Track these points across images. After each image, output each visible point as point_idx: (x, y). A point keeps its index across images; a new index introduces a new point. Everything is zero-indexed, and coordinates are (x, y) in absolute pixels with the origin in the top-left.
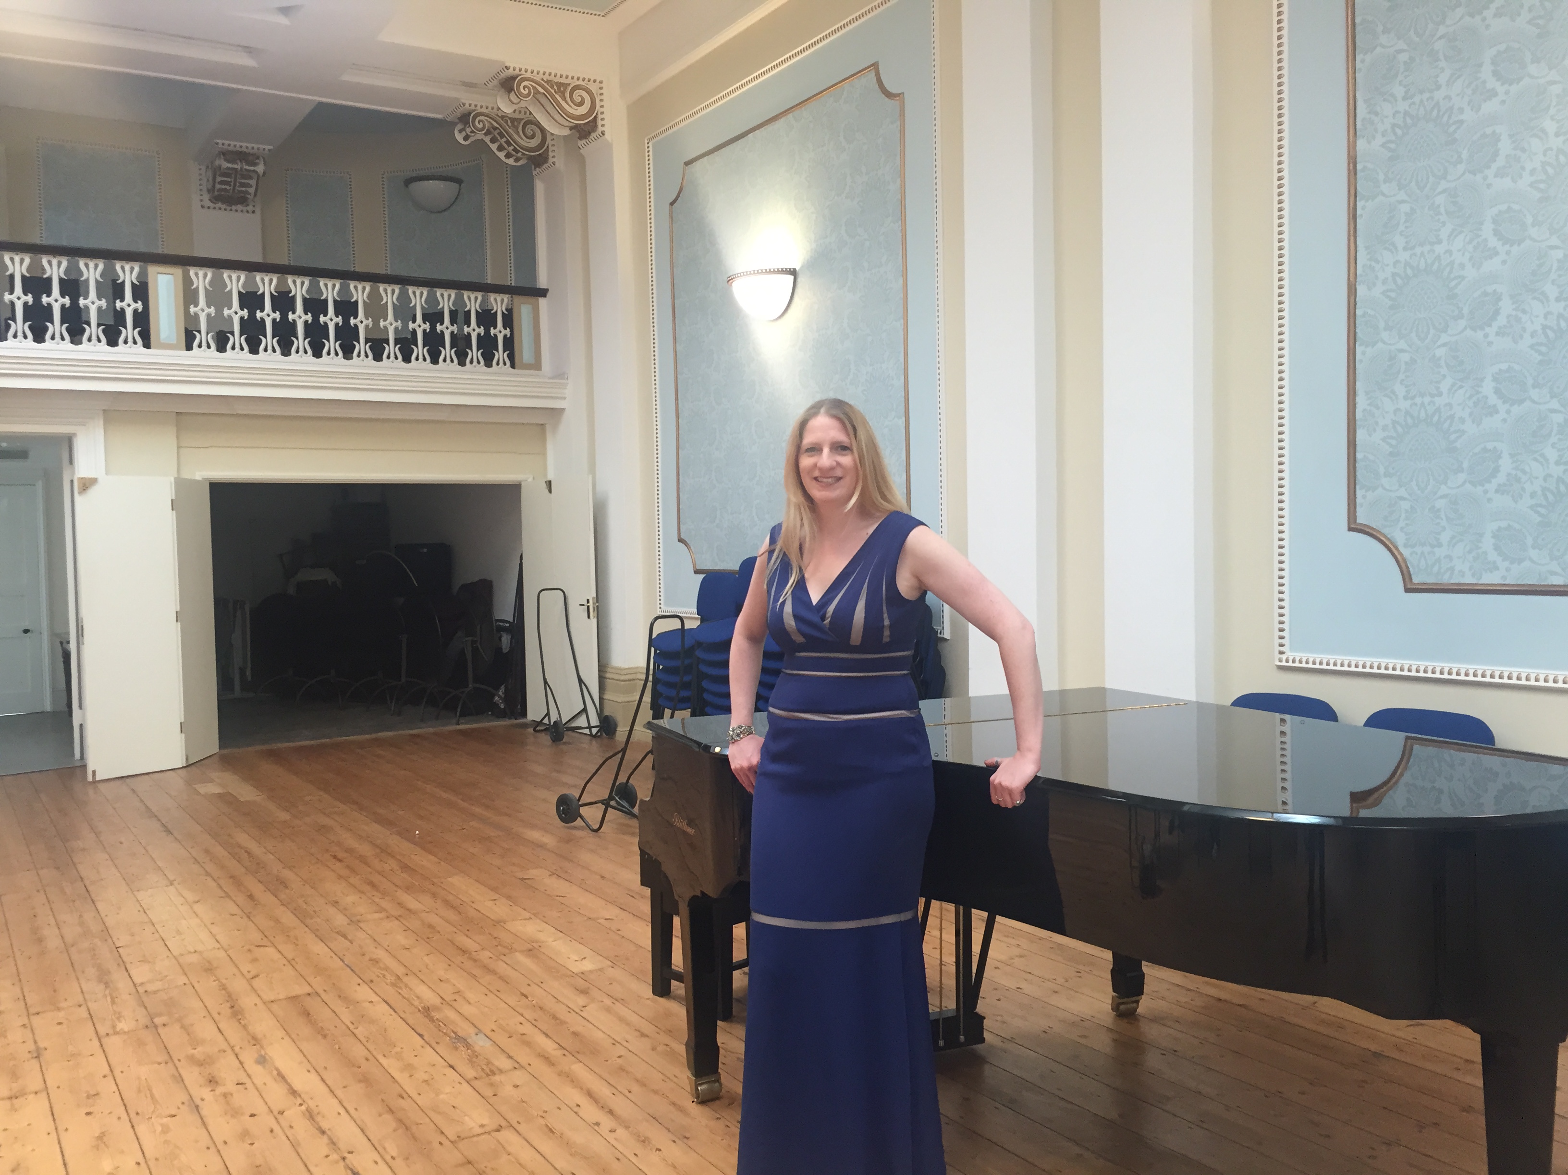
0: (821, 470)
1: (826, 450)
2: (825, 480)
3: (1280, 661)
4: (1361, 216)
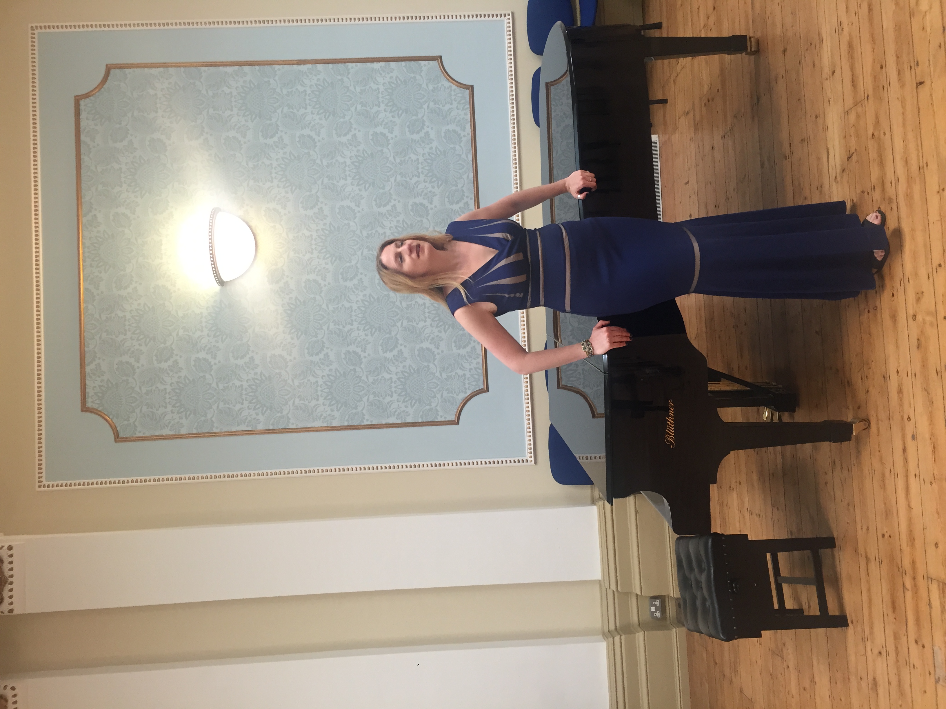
3: (532, 460)
4: (297, 425)
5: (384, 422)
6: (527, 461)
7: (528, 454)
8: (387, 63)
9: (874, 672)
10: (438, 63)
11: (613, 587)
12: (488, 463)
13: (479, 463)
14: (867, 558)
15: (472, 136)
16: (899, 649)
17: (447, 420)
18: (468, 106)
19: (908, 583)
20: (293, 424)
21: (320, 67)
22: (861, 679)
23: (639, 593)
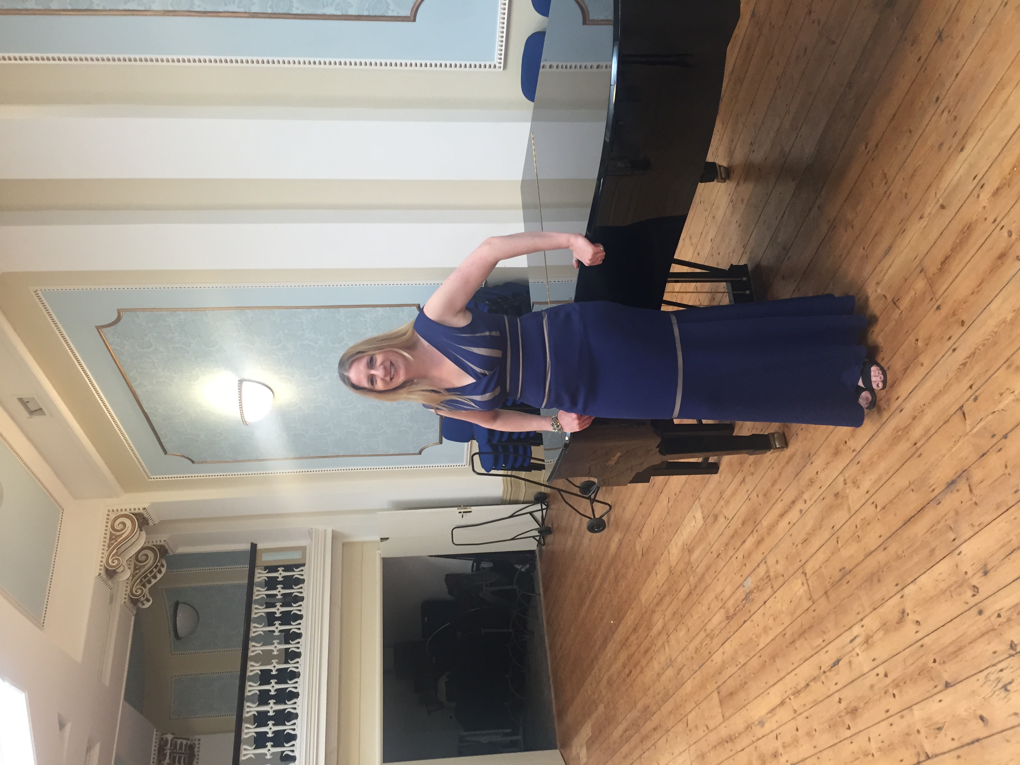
0: (385, 376)
1: (373, 372)
2: (392, 373)
3: (500, 67)
5: (319, 12)
6: (495, 66)
7: (497, 58)
13: (438, 66)
17: (400, 15)
22: (711, 500)
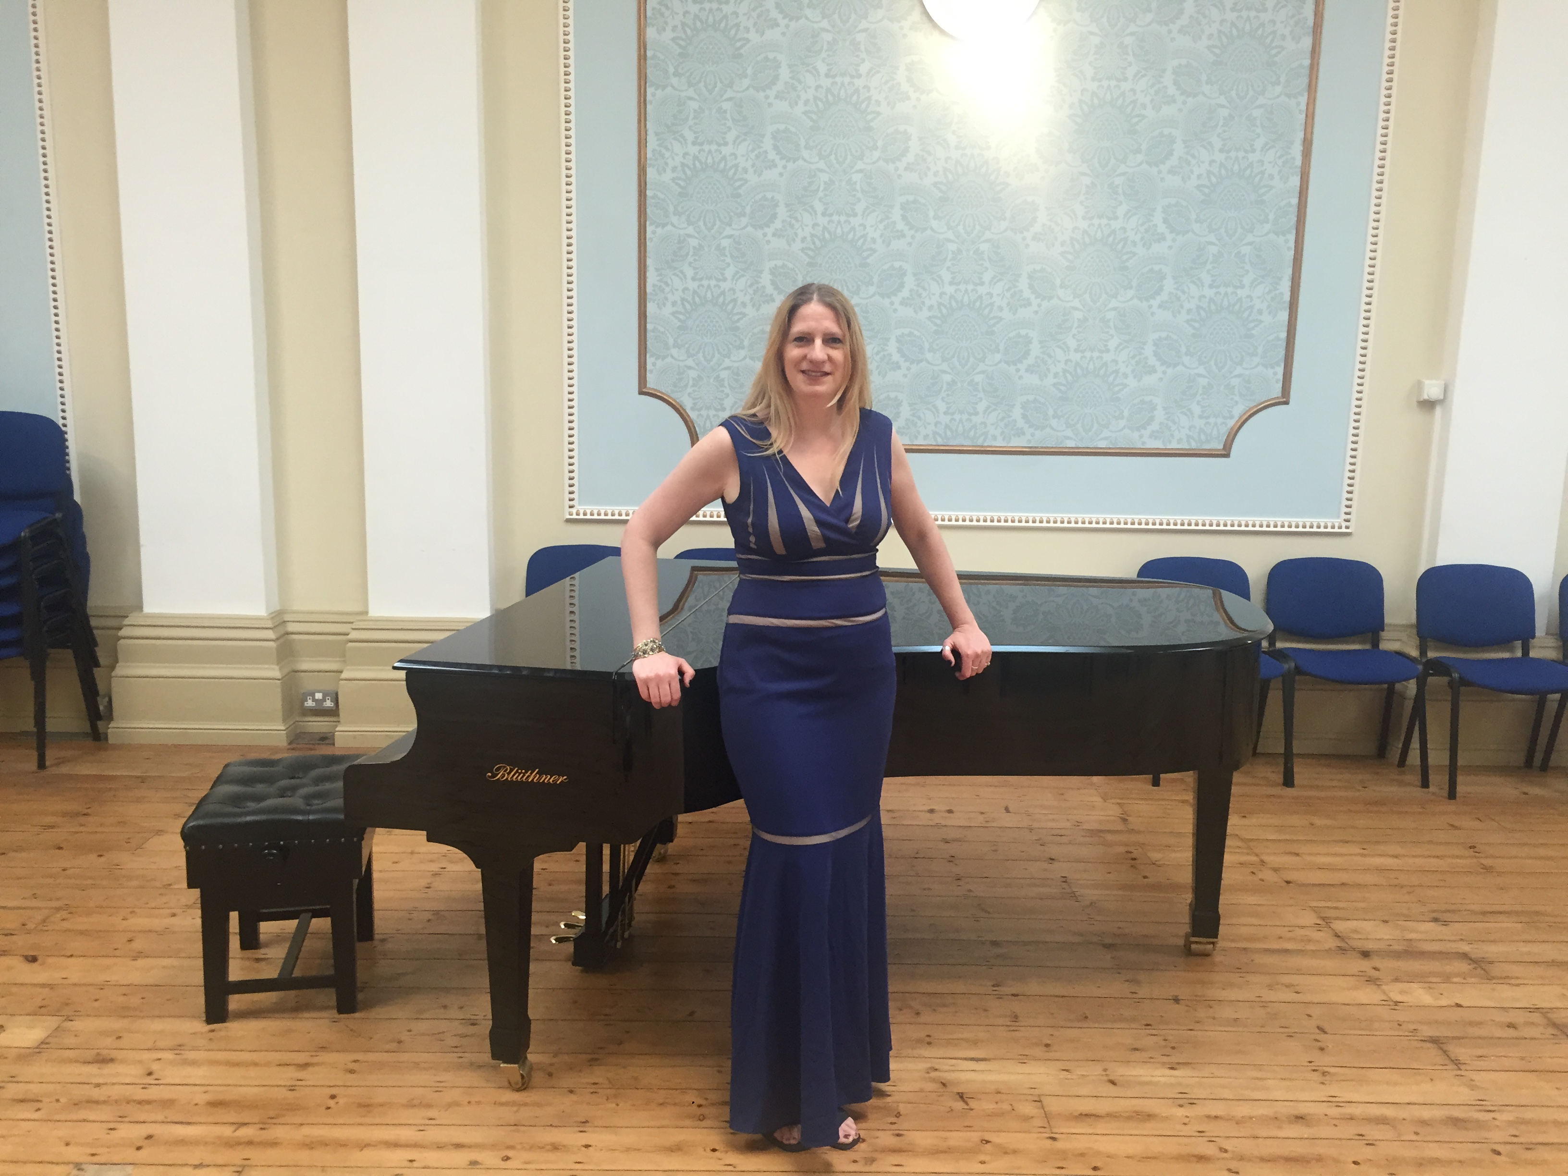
0: (811, 362)
1: (818, 342)
3: (572, 514)
4: (651, 102)
8: (1287, 305)
9: (123, 1061)
10: (1278, 398)
11: (354, 635)
12: (571, 439)
13: (571, 425)
14: (305, 1066)
15: (1140, 449)
16: (147, 1107)
17: (648, 373)
18: (1194, 445)
19: (245, 1133)
20: (654, 95)
21: (1296, 181)
22: (119, 1038)
23: (343, 676)
